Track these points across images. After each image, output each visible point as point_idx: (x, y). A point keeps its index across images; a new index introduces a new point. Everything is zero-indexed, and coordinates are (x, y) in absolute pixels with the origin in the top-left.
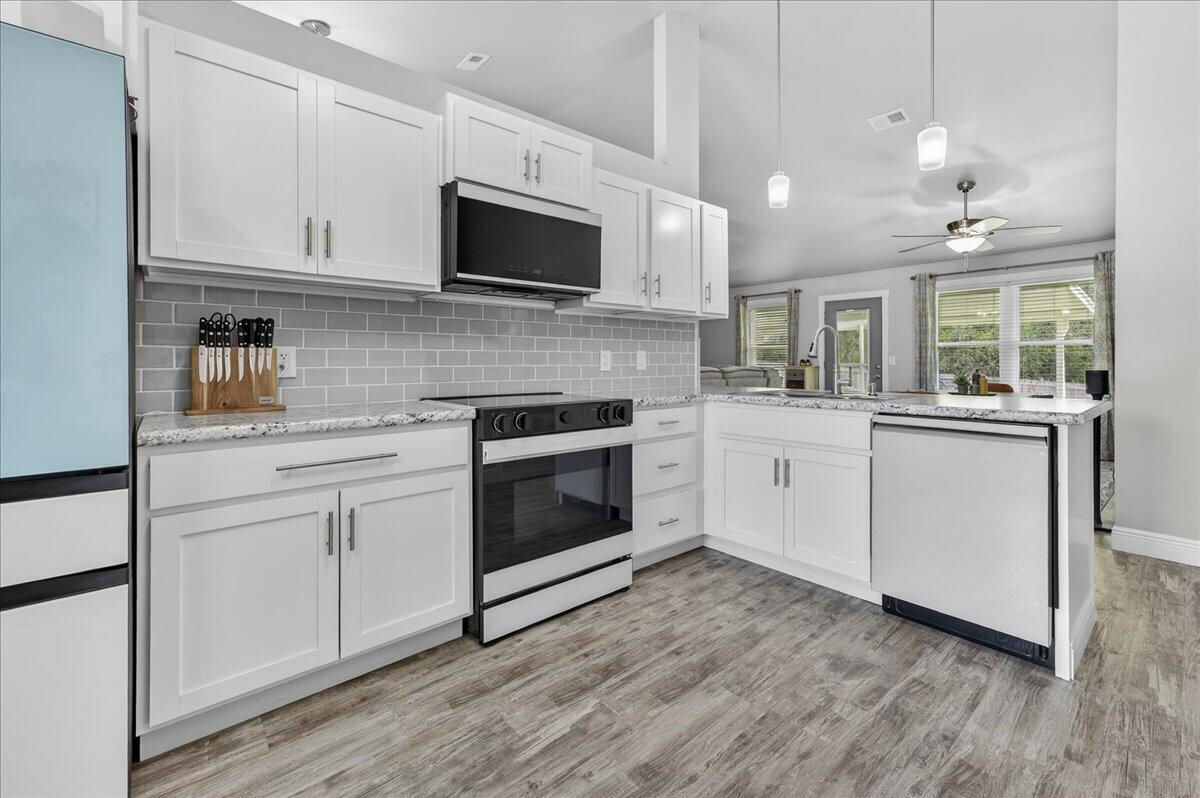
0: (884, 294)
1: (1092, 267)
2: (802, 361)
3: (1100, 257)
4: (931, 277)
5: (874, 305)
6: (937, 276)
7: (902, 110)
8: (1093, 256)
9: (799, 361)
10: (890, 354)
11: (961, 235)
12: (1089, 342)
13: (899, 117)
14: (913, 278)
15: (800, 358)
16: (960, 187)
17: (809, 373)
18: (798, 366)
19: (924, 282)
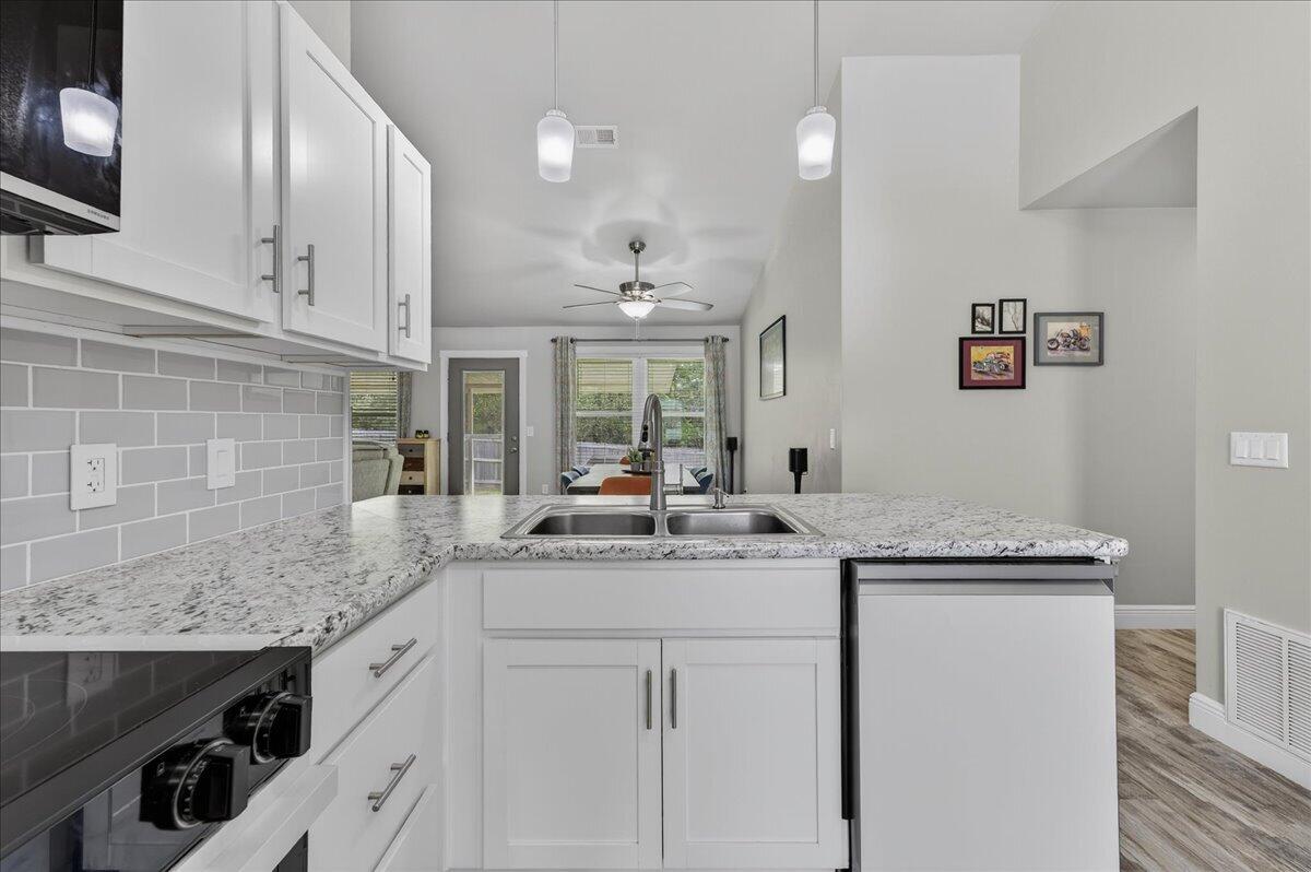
0: (522, 355)
1: (703, 347)
2: (419, 432)
3: (710, 341)
4: (572, 341)
5: (511, 367)
6: (577, 340)
7: (614, 128)
8: (703, 337)
9: (413, 433)
10: (528, 425)
11: (634, 298)
12: (702, 414)
13: (607, 137)
14: (554, 341)
15: (415, 426)
16: (632, 246)
17: (429, 446)
18: (412, 440)
19: (562, 346)
